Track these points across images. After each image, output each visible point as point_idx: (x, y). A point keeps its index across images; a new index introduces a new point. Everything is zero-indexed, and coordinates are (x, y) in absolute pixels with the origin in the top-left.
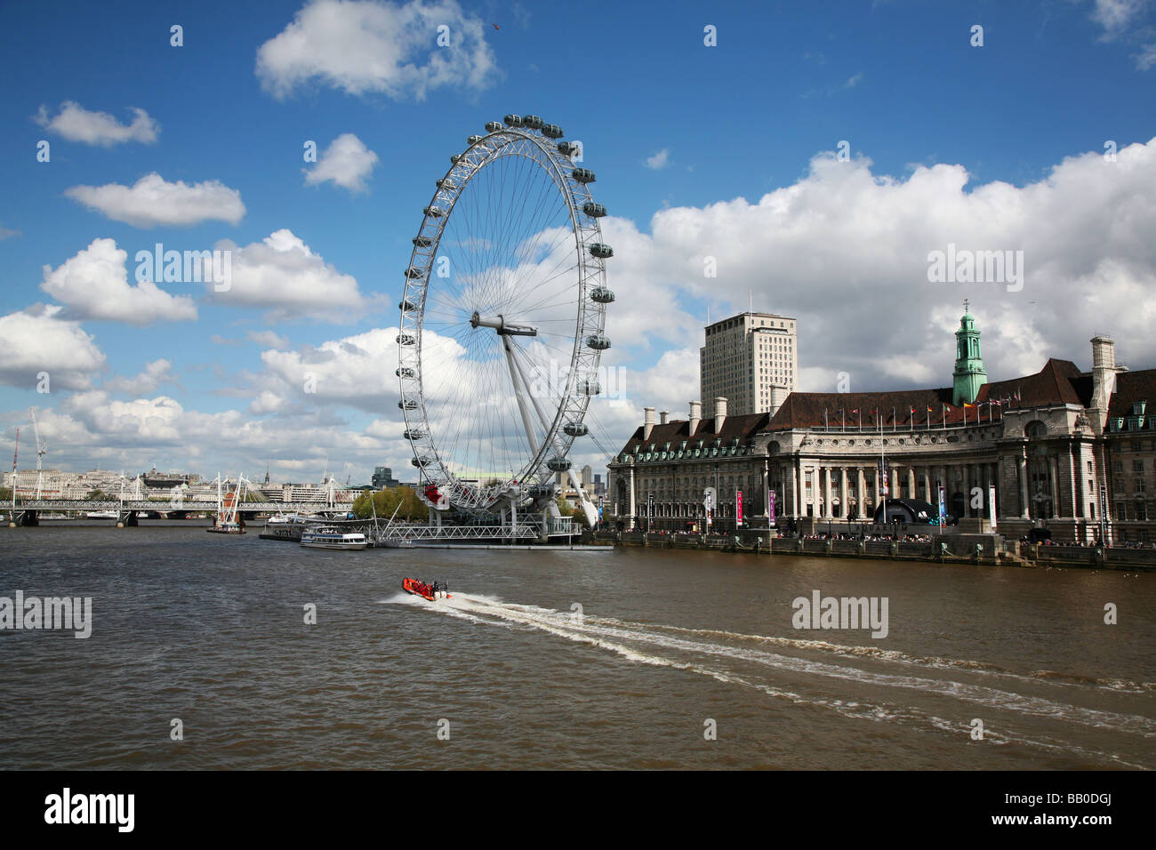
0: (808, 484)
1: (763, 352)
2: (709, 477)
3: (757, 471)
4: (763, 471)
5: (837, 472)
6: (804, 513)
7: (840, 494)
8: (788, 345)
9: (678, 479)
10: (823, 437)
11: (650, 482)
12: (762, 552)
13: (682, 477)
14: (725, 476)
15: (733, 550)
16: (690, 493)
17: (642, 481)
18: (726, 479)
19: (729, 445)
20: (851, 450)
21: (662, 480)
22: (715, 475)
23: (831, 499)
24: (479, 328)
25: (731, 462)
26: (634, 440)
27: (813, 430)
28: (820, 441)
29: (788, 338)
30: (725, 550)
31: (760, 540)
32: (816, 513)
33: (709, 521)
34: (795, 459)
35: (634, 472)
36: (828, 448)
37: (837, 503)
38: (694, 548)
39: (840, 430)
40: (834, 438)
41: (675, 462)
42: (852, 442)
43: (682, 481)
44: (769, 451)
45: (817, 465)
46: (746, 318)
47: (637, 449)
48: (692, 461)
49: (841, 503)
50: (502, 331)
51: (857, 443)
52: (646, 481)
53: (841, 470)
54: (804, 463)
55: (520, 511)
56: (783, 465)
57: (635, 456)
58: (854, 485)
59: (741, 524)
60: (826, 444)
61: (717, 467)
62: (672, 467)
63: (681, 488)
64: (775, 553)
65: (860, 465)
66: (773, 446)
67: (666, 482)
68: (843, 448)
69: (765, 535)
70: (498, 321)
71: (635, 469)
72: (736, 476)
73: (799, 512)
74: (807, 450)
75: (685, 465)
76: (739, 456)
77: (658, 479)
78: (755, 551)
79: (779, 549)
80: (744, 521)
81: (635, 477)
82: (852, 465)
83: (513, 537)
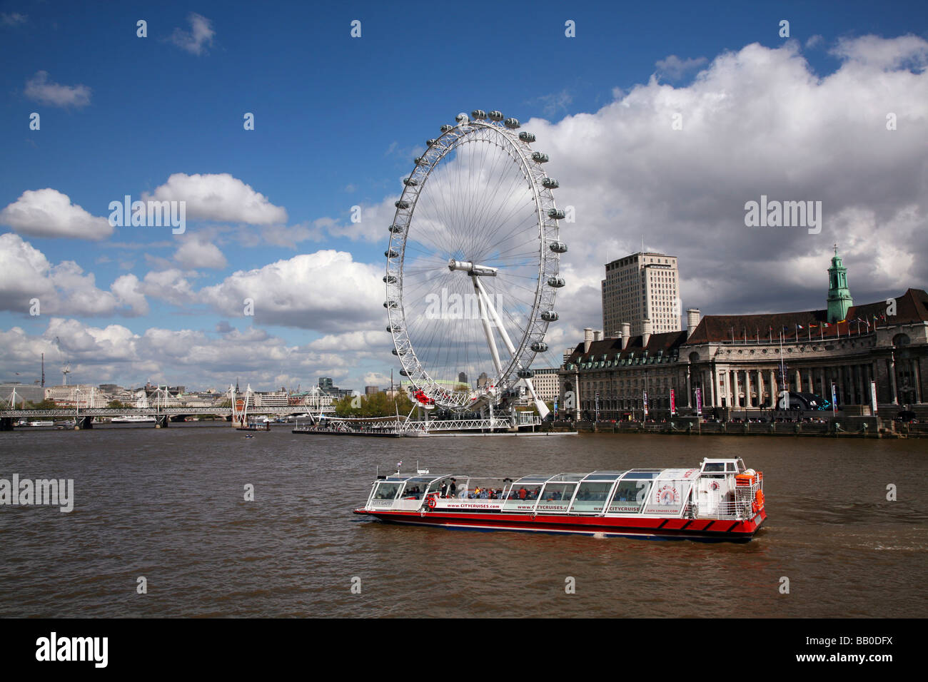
0: (722, 383)
1: (653, 283)
2: (639, 379)
3: (681, 374)
4: (686, 374)
5: (742, 375)
6: (720, 404)
7: (744, 390)
8: (672, 277)
9: (615, 382)
10: (730, 348)
11: (592, 384)
12: (693, 434)
13: (618, 380)
14: (653, 378)
15: (670, 432)
16: (625, 392)
17: (585, 384)
18: (654, 381)
19: (656, 356)
20: (752, 358)
21: (601, 382)
22: (645, 378)
23: (738, 394)
24: (455, 271)
25: (658, 369)
26: (577, 353)
27: (725, 343)
28: (729, 351)
29: (672, 272)
30: (662, 432)
31: (691, 424)
32: (729, 404)
33: (646, 412)
34: (711, 365)
35: (579, 377)
36: (734, 357)
37: (742, 396)
38: (635, 432)
39: (742, 342)
40: (739, 348)
41: (613, 369)
42: (752, 351)
43: (618, 383)
44: (691, 359)
45: (727, 369)
46: (639, 257)
47: (580, 360)
48: (626, 368)
49: (746, 396)
50: (472, 273)
51: (756, 352)
52: (588, 383)
53: (744, 372)
54: (718, 368)
55: (495, 407)
56: (702, 369)
57: (578, 365)
58: (754, 382)
59: (673, 413)
60: (733, 353)
61: (646, 372)
62: (610, 373)
63: (617, 388)
64: (703, 434)
65: (759, 368)
66: (693, 356)
67: (604, 384)
68: (746, 356)
69: (695, 421)
70: (469, 265)
71: (579, 375)
72: (662, 378)
73: (716, 403)
74: (721, 358)
75: (620, 371)
76: (664, 364)
77: (598, 382)
78: (688, 433)
79: (706, 430)
80: (676, 411)
81: (579, 381)
82: (753, 368)
83: (492, 428)
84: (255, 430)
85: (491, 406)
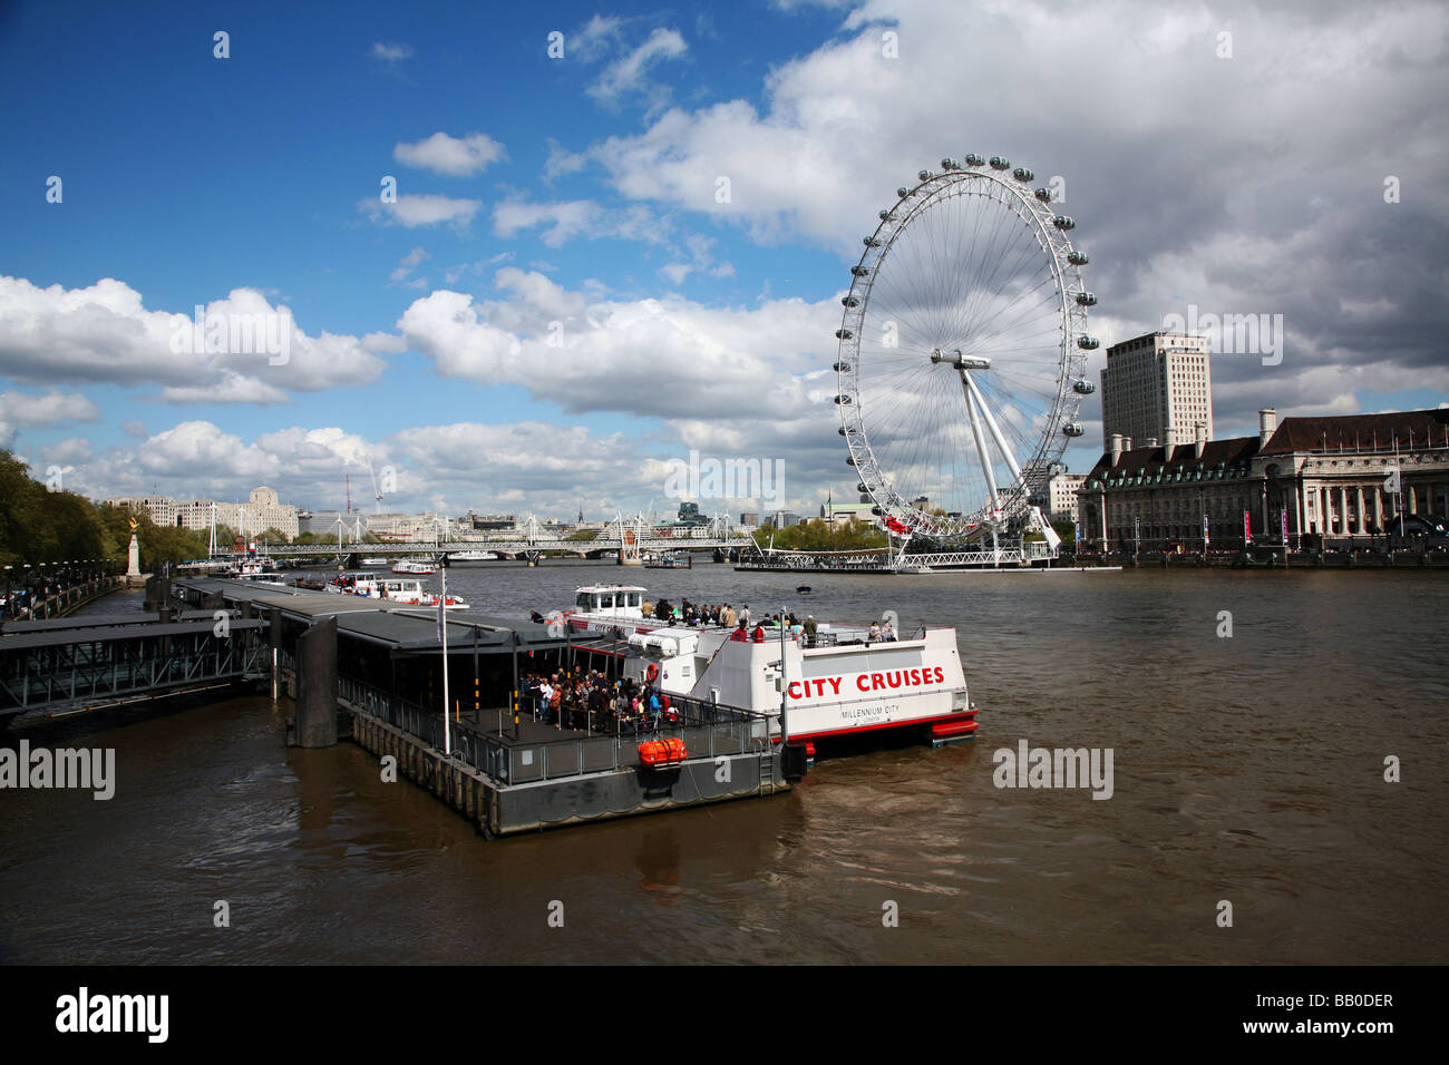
0: (1311, 504)
1: (1176, 372)
2: (1192, 500)
3: (1254, 493)
4: (1261, 492)
5: (1336, 493)
6: (1308, 530)
7: (1339, 512)
8: (1200, 365)
9: (1157, 503)
10: (1321, 459)
11: (1124, 507)
12: (1277, 567)
13: (1161, 502)
14: (1211, 498)
15: (1245, 566)
16: (1171, 516)
17: (1114, 506)
18: (1213, 501)
19: (1216, 469)
20: (1350, 470)
21: (1137, 504)
22: (1199, 498)
23: (1332, 517)
24: (939, 363)
25: (1217, 486)
26: (1101, 468)
27: (1314, 452)
28: (1320, 463)
29: (1200, 357)
30: (1233, 567)
31: (1275, 555)
32: (1319, 529)
33: (1207, 541)
34: (1298, 480)
35: (1105, 497)
36: (1327, 470)
37: (1336, 520)
38: (1194, 566)
39: (1337, 451)
40: (1332, 459)
41: (1154, 486)
42: (1350, 463)
43: (1162, 505)
44: (1267, 474)
45: (1318, 485)
46: (1156, 338)
47: (1106, 475)
48: (1173, 485)
49: (1341, 520)
50: (959, 366)
51: (1355, 463)
52: (1119, 506)
53: (1341, 491)
54: (1307, 484)
55: (1001, 536)
56: (1285, 486)
57: (1103, 481)
58: (1353, 502)
59: (1248, 542)
60: (1325, 465)
61: (1201, 490)
62: (1150, 492)
63: (1160, 511)
64: (1291, 567)
65: (1359, 484)
66: (1270, 469)
67: (1142, 505)
68: (1342, 468)
69: (1281, 551)
70: (956, 356)
71: (1106, 495)
72: (1224, 499)
73: (1303, 529)
74: (1308, 471)
75: (1164, 490)
76: (1227, 480)
77: (1133, 504)
78: (1269, 567)
79: (1295, 563)
80: (1251, 539)
81: (1106, 502)
82: (1351, 485)
83: (997, 562)
84: (673, 568)
85: (995, 537)
